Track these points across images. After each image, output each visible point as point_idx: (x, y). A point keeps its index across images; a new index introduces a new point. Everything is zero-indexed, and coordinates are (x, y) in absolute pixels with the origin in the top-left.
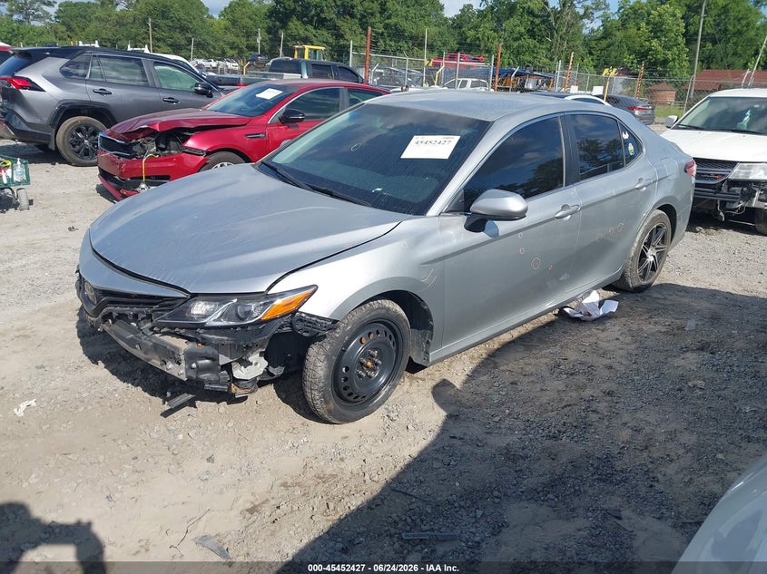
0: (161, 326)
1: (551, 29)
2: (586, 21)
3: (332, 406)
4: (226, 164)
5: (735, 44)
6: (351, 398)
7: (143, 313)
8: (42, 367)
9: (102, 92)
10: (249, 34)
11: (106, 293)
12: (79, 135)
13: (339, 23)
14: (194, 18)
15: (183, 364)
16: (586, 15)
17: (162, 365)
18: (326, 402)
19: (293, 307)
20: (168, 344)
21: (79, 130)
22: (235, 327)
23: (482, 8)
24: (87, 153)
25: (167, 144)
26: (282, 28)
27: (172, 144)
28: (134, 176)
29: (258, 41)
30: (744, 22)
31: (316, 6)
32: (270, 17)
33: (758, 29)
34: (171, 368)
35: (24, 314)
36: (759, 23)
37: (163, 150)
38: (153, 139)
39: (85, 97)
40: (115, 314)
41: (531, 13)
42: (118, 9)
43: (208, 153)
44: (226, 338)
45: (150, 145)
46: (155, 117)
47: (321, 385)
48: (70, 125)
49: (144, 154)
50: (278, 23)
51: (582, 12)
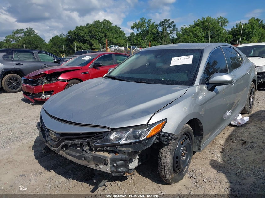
0: (96, 147)
1: (161, 38)
2: (171, 34)
3: (173, 176)
4: (75, 84)
5: (218, 38)
6: (178, 171)
7: (86, 142)
8: (23, 175)
9: (19, 64)
10: (60, 47)
11: (62, 135)
12: (11, 81)
13: (91, 41)
14: (40, 44)
15: (109, 165)
16: (171, 33)
17: (96, 167)
18: (171, 174)
19: (159, 130)
20: (101, 156)
21: (10, 79)
22: (135, 143)
23: (137, 33)
24: (14, 87)
25: (51, 79)
26: (71, 44)
27: (53, 79)
28: (39, 92)
29: (64, 49)
30: (219, 32)
31: (82, 36)
32: (67, 41)
33: (224, 33)
34: (102, 168)
35: (7, 152)
36: (223, 31)
37: (50, 81)
38: (45, 77)
39: (12, 67)
40: (69, 145)
41: (153, 33)
42: (12, 43)
43: (68, 81)
44: (130, 149)
45: (44, 80)
46: (45, 69)
47: (169, 166)
48: (7, 78)
49: (42, 83)
50: (70, 43)
51: (169, 32)
